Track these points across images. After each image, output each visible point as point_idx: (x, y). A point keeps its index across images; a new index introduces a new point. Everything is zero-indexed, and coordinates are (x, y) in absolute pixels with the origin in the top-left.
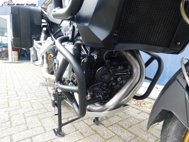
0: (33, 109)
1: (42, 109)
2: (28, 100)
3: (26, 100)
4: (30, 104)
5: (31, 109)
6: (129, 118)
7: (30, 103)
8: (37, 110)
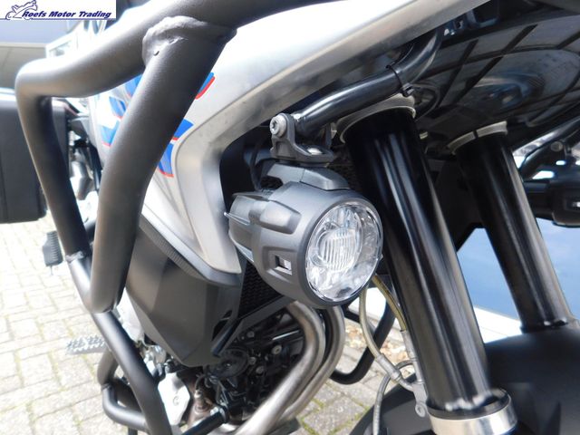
0: (60, 384)
1: (86, 382)
2: (45, 350)
3: (39, 351)
4: (49, 365)
5: (53, 386)
6: (336, 398)
7: (52, 361)
8: (73, 387)
